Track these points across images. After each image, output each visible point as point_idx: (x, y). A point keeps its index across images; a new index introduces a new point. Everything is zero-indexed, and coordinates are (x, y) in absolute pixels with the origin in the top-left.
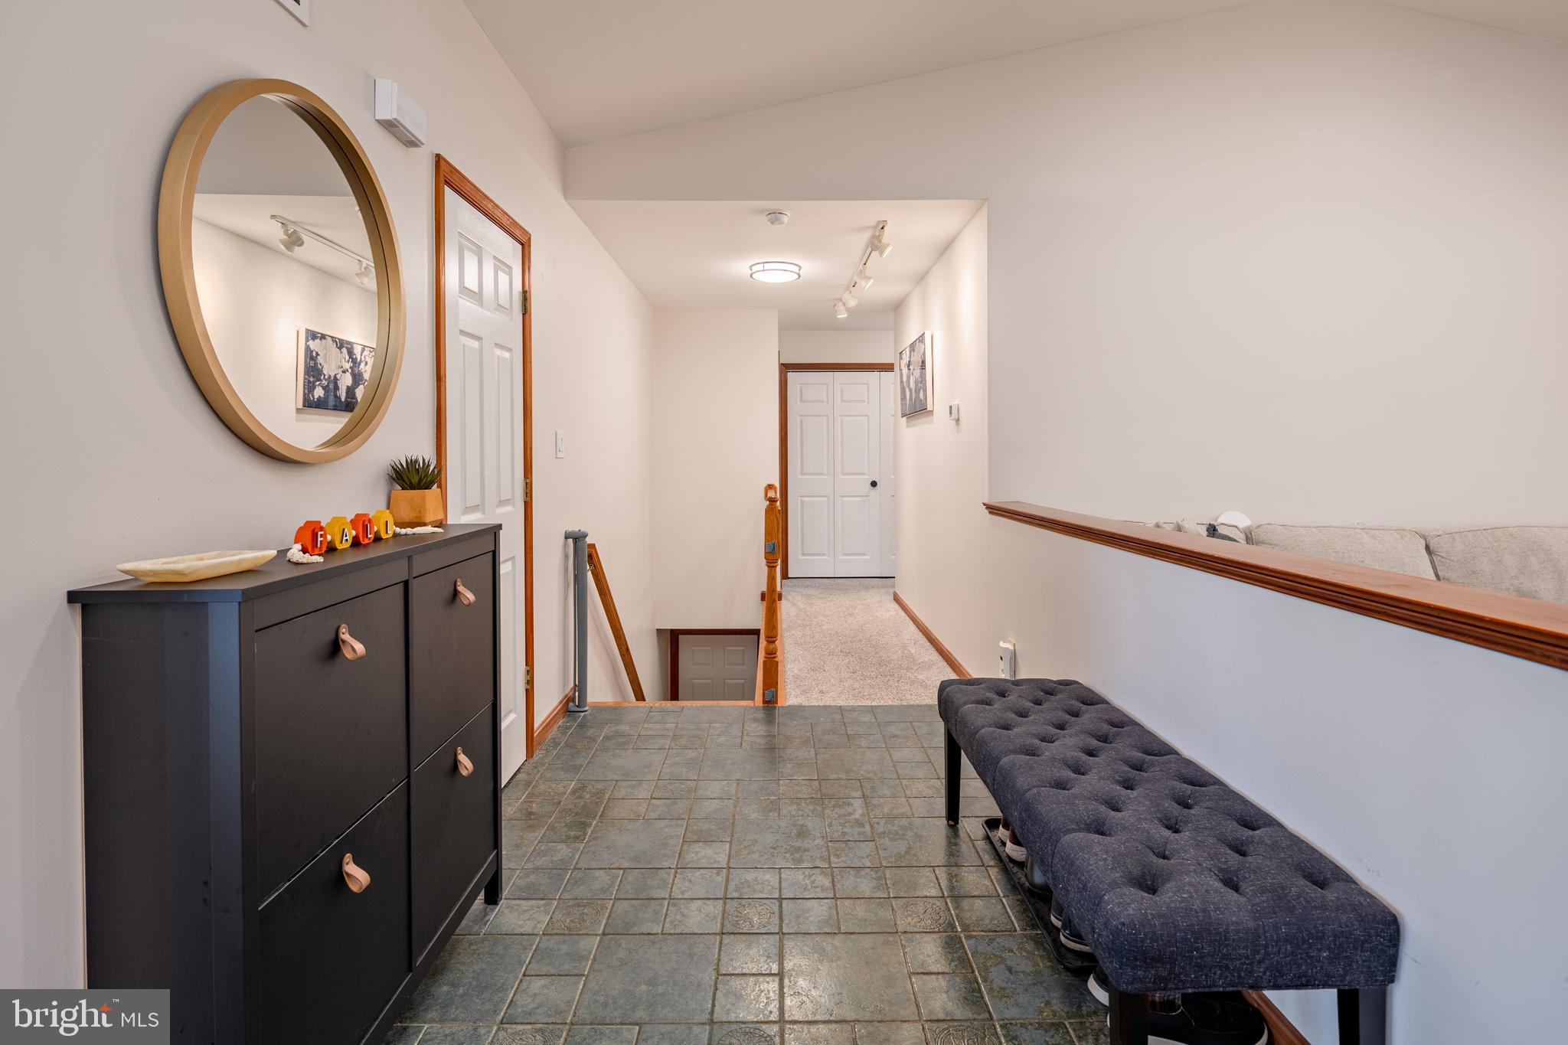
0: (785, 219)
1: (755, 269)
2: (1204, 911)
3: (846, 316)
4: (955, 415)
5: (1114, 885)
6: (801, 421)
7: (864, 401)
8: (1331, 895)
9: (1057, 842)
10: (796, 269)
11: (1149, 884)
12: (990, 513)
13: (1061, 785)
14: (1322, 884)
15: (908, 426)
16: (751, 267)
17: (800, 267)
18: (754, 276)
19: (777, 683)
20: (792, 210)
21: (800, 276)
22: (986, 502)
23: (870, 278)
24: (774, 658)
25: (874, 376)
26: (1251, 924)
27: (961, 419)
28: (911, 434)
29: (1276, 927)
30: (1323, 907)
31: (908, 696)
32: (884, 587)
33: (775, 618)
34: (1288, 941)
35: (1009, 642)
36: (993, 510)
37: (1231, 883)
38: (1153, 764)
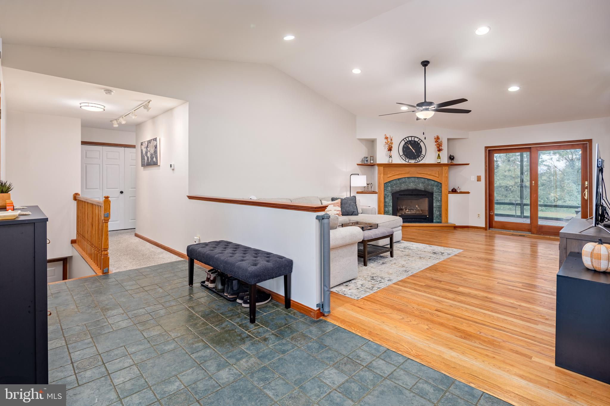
0: (113, 93)
1: (82, 105)
2: (265, 266)
3: (117, 126)
4: (172, 167)
5: (249, 267)
6: (86, 166)
7: (117, 159)
8: (283, 260)
9: (235, 265)
10: (103, 107)
11: (255, 265)
12: (189, 199)
13: (231, 257)
14: (282, 259)
15: (144, 170)
16: (80, 104)
17: (105, 107)
18: (82, 107)
19: (109, 265)
20: (115, 90)
21: (104, 110)
22: (188, 195)
23: (136, 116)
24: (107, 256)
25: (122, 149)
26: (272, 266)
27: (175, 168)
28: (147, 173)
29: (276, 266)
30: (283, 261)
31: (159, 262)
32: (132, 232)
33: (107, 241)
34: (278, 268)
35: (198, 237)
36: (190, 197)
37: (268, 261)
38: (248, 250)
